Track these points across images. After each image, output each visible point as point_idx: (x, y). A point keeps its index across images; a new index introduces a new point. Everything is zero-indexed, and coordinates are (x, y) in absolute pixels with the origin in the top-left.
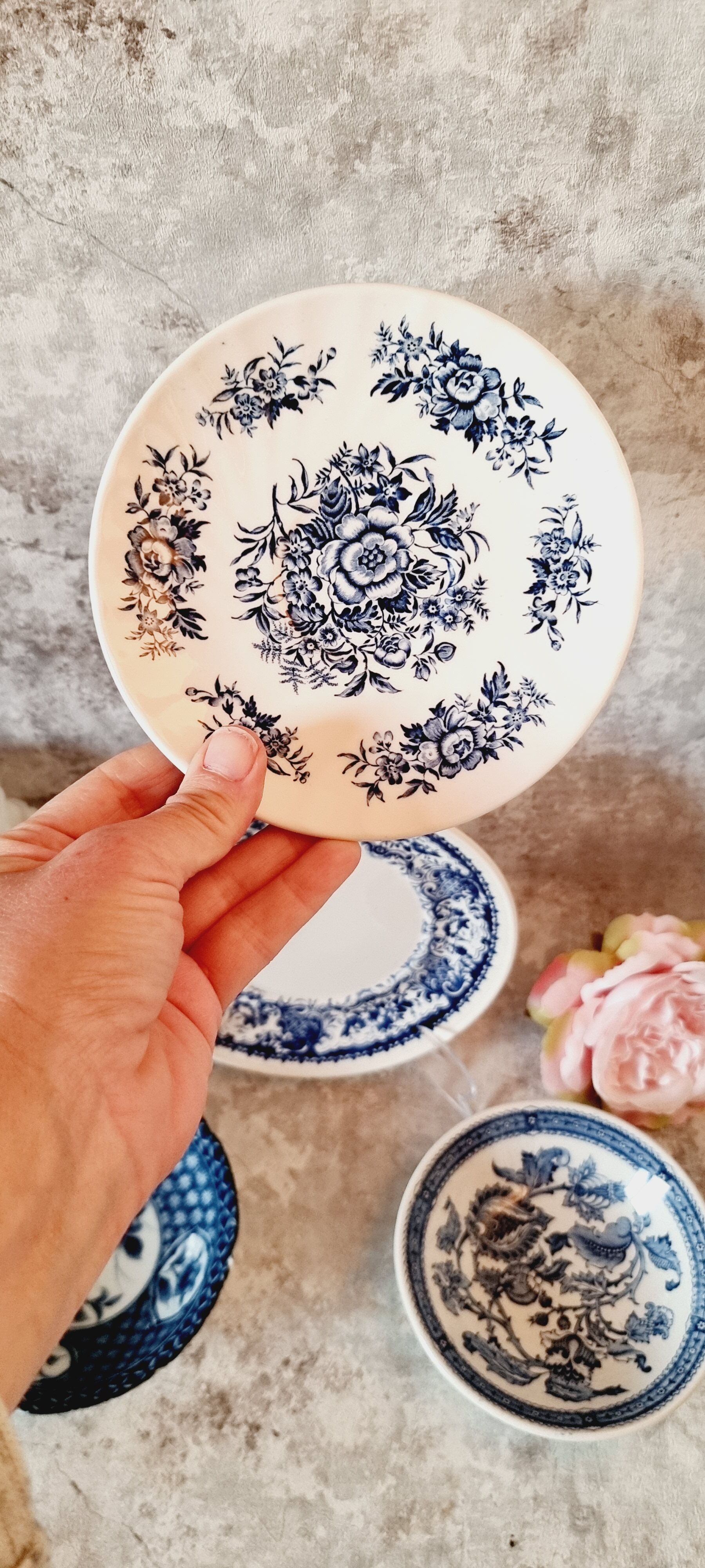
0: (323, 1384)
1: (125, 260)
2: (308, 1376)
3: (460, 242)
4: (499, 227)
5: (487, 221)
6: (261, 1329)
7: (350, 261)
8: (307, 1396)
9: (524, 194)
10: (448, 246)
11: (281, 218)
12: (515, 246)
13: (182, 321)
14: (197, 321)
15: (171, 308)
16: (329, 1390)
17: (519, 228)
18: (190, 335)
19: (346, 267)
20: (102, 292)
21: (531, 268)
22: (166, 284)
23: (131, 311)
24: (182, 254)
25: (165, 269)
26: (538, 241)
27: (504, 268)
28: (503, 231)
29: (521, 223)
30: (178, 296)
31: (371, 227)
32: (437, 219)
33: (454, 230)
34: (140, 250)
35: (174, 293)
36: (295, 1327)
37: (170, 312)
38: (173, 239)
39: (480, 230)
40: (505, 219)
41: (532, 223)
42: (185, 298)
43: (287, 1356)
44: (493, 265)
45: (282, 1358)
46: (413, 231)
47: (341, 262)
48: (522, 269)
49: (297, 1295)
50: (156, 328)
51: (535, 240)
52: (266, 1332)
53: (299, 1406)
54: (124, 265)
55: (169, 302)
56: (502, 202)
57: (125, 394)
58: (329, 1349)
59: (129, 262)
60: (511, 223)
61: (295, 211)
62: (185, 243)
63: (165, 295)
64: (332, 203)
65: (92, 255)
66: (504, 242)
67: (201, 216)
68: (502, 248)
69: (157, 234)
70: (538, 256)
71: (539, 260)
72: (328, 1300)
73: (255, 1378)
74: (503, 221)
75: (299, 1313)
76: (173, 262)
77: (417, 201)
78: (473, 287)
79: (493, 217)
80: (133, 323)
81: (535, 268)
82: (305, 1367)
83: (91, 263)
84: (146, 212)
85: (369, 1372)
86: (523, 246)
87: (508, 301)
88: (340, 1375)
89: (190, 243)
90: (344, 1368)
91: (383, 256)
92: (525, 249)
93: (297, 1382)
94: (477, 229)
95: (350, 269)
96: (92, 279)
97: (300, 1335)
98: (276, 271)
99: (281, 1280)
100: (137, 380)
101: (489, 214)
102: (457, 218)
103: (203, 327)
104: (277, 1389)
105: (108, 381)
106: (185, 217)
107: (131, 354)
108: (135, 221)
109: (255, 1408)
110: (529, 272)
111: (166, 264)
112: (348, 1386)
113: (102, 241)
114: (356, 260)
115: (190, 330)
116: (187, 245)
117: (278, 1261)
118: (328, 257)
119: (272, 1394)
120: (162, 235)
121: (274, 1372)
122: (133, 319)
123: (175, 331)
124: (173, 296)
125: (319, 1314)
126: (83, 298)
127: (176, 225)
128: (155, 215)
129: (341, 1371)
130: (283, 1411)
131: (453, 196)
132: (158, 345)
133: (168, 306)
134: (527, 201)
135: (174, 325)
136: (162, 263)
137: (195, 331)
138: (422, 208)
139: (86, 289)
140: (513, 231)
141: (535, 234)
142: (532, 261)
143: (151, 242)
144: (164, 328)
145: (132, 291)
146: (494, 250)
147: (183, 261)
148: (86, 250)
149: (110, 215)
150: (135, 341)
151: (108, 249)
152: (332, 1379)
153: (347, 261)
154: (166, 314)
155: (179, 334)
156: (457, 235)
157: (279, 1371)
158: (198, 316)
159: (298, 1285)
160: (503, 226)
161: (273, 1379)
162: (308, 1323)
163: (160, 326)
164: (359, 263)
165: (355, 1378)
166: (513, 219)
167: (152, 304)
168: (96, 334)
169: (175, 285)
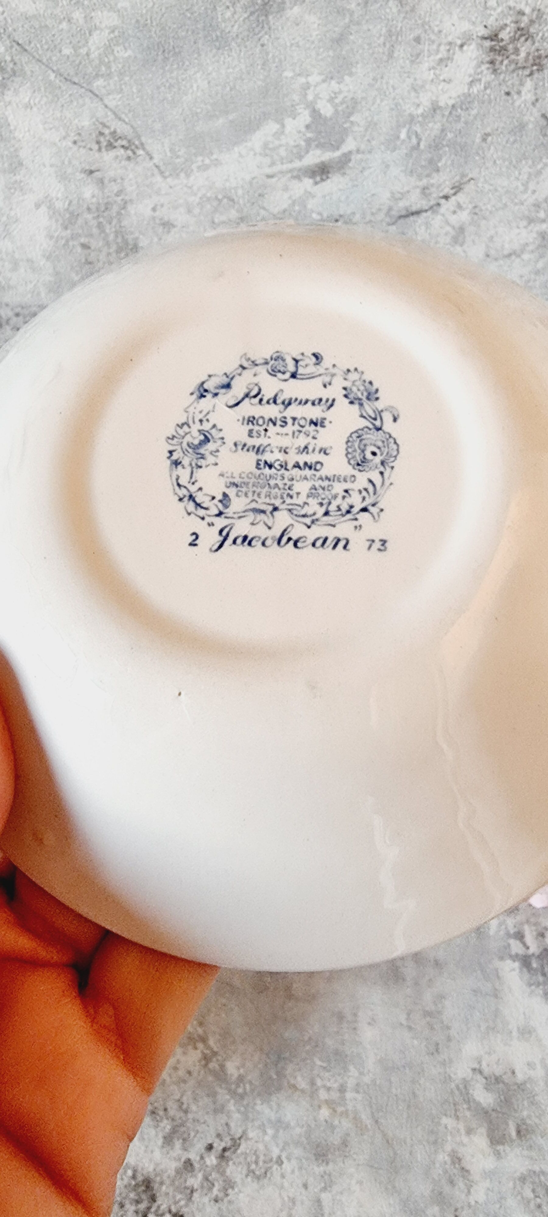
0: (245, 1172)
1: (53, 71)
2: (231, 1163)
3: (441, 60)
4: (488, 44)
5: (475, 37)
6: (186, 1112)
7: (314, 79)
8: (229, 1185)
9: (522, 6)
10: (427, 65)
11: (236, 27)
12: (504, 68)
13: (120, 142)
14: (137, 143)
15: (108, 127)
16: (249, 1179)
17: (511, 47)
18: (129, 158)
19: (307, 86)
20: (28, 106)
21: (519, 93)
22: (101, 100)
23: (61, 128)
24: (120, 66)
25: (100, 82)
26: (531, 61)
27: (488, 91)
28: (492, 49)
29: (514, 40)
30: (115, 113)
31: (340, 40)
32: (418, 32)
33: (435, 47)
34: (71, 59)
35: (111, 110)
36: (219, 1110)
37: (107, 131)
38: (108, 48)
39: (465, 48)
40: (496, 35)
41: (526, 40)
42: (123, 116)
43: (210, 1142)
44: (475, 90)
45: (205, 1145)
46: (388, 45)
47: (303, 80)
48: (508, 94)
49: (221, 1075)
50: (91, 149)
51: (526, 59)
52: (190, 1116)
53: (221, 1195)
54: (52, 76)
55: (105, 121)
56: (495, 14)
57: (57, 221)
58: (251, 1134)
59: (58, 73)
60: (502, 40)
61: (252, 18)
62: (122, 53)
63: (101, 112)
64: (296, 9)
65: (15, 64)
66: (492, 62)
67: (142, 22)
68: (488, 69)
69: (91, 42)
70: (528, 79)
71: (529, 84)
72: (251, 1083)
73: (180, 1164)
74: (494, 37)
75: (223, 1095)
76: (109, 75)
77: (395, 10)
78: (450, 113)
79: (483, 32)
80: (64, 144)
81: (523, 93)
82: (227, 1154)
83: (14, 73)
84: (78, 15)
85: (289, 1159)
86: (513, 66)
87: (488, 130)
88: (261, 1163)
89: (129, 53)
90: (265, 1155)
91: (351, 74)
92: (513, 71)
93: (219, 1169)
94: (462, 46)
95: (312, 88)
96: (16, 92)
97: (222, 1119)
98: (228, 89)
99: (206, 1059)
100: (69, 204)
101: (478, 29)
102: (440, 32)
103: (144, 149)
104: (200, 1176)
105: (38, 206)
106: (123, 22)
107: (63, 177)
108: (64, 25)
109: (179, 1196)
110: (515, 97)
111: (102, 75)
112: (268, 1175)
113: (27, 47)
114: (319, 78)
115: (129, 153)
116: (126, 55)
117: (204, 1040)
118: (288, 74)
119: (195, 1181)
120: (97, 41)
121: (198, 1158)
122: (64, 138)
123: (112, 153)
124: (109, 113)
125: (242, 1097)
126: (7, 113)
127: (113, 32)
128: (88, 18)
129: (262, 1158)
130: (206, 1200)
131: (438, 6)
132: (93, 168)
133: (104, 125)
134: (523, 14)
135: (111, 146)
136: (97, 75)
137: (134, 153)
138: (401, 19)
139: (10, 103)
140: (504, 48)
141: (528, 54)
142: (522, 84)
143: (83, 51)
144: (100, 150)
145: (63, 106)
146: (479, 70)
147: (121, 74)
148: (8, 58)
149: (34, 16)
150: (66, 163)
151: (34, 57)
152: (253, 1166)
153: (310, 79)
154: (101, 134)
155: (117, 157)
156: (438, 51)
157: (202, 1158)
158: (139, 137)
159: (222, 1067)
160: (493, 43)
161: (197, 1166)
162: (231, 1106)
163: (96, 147)
164: (324, 81)
165: (275, 1167)
166: (504, 35)
167: (86, 122)
168: (22, 154)
169: (112, 101)
